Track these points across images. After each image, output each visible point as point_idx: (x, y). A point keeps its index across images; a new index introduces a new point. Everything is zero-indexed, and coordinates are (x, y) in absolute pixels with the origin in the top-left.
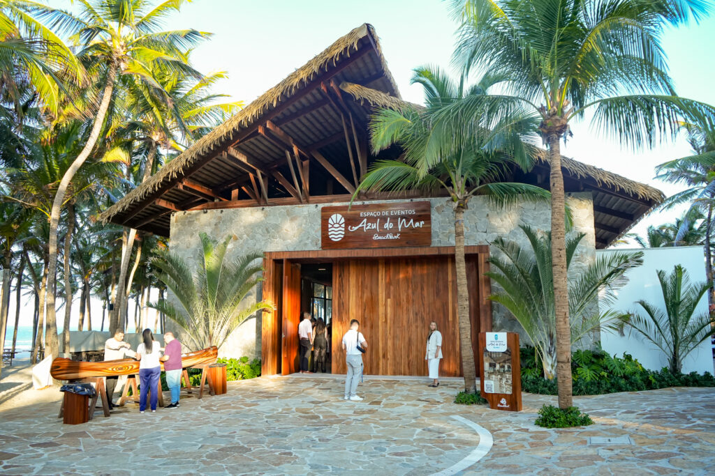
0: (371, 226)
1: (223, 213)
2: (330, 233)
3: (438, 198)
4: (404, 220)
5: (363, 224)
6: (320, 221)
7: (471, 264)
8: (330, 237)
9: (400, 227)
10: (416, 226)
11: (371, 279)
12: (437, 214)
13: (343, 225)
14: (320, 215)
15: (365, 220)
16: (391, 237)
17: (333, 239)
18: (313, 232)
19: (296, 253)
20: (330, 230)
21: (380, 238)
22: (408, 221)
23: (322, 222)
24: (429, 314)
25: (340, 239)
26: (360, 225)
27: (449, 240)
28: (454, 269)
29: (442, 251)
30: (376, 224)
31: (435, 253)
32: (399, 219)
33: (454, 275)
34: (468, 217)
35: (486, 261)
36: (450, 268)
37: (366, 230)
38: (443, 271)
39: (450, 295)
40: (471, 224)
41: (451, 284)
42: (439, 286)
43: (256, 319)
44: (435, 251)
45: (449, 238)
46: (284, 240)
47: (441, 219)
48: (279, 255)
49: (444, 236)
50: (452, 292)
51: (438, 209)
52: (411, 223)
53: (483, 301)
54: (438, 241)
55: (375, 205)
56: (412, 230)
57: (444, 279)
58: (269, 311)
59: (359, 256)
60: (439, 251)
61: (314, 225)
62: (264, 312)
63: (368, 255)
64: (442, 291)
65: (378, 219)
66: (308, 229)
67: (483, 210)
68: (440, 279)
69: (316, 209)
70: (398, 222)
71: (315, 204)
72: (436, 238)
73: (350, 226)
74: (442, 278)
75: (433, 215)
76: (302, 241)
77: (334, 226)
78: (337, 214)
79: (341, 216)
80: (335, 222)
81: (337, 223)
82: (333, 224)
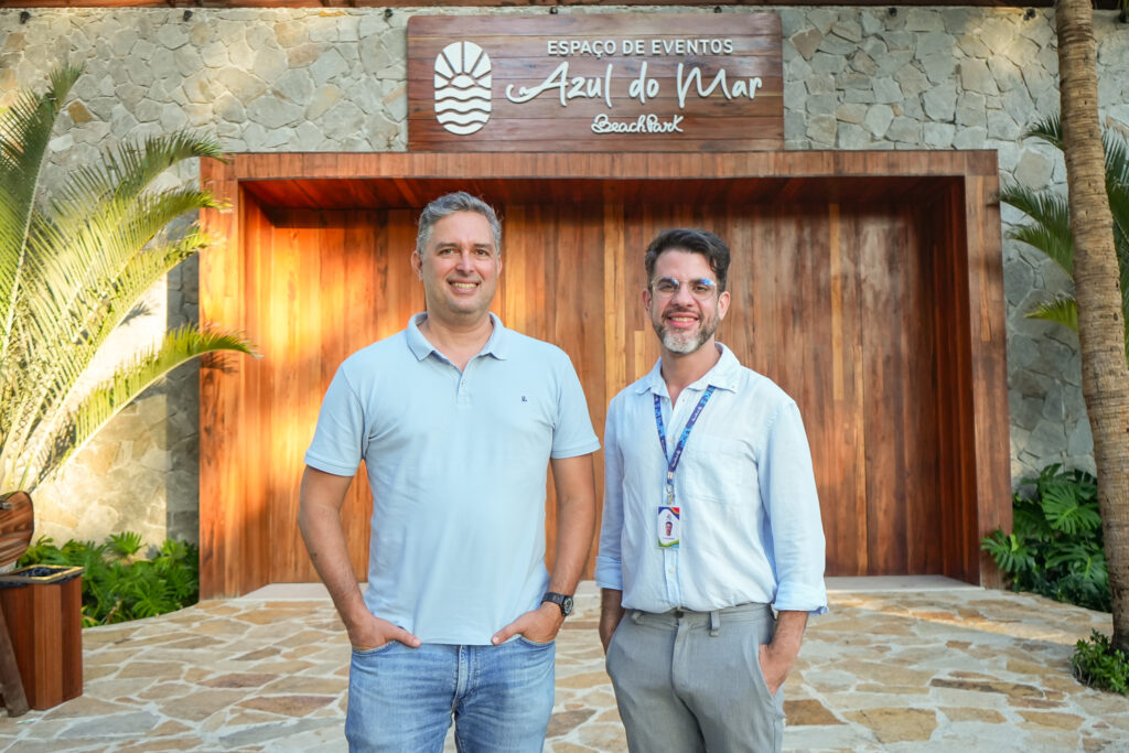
0: (584, 88)
1: (30, 23)
2: (438, 108)
3: (802, 9)
4: (696, 71)
5: (558, 78)
6: (400, 70)
7: (899, 225)
8: (441, 119)
9: (682, 94)
10: (736, 93)
11: (580, 266)
12: (798, 59)
13: (486, 81)
14: (399, 46)
15: (564, 67)
16: (653, 126)
17: (449, 127)
18: (378, 105)
19: (330, 160)
20: (439, 95)
21: (615, 127)
22: (708, 77)
23: (408, 67)
25: (478, 126)
26: (547, 84)
27: (837, 145)
28: (848, 239)
29: (846, 166)
30: (603, 80)
31: (823, 170)
32: (681, 66)
33: (849, 257)
34: (898, 74)
35: (990, 201)
36: (836, 233)
37: (567, 99)
38: (814, 243)
39: (836, 319)
40: (907, 95)
41: (839, 284)
42: (800, 290)
43: (168, 400)
44: (825, 164)
45: (837, 137)
46: (268, 128)
47: (813, 76)
48: (262, 166)
49: (824, 130)
50: (842, 309)
51: (801, 43)
52: (720, 82)
53: (980, 330)
54: (802, 144)
55: (598, 16)
56: (723, 105)
57: (816, 268)
58: (226, 366)
59: (563, 174)
60: (837, 163)
61: (381, 80)
62: (206, 371)
63: (597, 174)
64: (811, 305)
65: (610, 67)
66: (358, 92)
67: (945, 53)
68: (804, 267)
69: (386, 26)
70: (675, 79)
71: (383, 9)
72: (798, 136)
73: (511, 86)
74: (809, 264)
75: (787, 62)
76: (335, 131)
77: (454, 82)
78: (467, 44)
79: (480, 50)
80: (458, 70)
81: (464, 73)
82: (449, 74)
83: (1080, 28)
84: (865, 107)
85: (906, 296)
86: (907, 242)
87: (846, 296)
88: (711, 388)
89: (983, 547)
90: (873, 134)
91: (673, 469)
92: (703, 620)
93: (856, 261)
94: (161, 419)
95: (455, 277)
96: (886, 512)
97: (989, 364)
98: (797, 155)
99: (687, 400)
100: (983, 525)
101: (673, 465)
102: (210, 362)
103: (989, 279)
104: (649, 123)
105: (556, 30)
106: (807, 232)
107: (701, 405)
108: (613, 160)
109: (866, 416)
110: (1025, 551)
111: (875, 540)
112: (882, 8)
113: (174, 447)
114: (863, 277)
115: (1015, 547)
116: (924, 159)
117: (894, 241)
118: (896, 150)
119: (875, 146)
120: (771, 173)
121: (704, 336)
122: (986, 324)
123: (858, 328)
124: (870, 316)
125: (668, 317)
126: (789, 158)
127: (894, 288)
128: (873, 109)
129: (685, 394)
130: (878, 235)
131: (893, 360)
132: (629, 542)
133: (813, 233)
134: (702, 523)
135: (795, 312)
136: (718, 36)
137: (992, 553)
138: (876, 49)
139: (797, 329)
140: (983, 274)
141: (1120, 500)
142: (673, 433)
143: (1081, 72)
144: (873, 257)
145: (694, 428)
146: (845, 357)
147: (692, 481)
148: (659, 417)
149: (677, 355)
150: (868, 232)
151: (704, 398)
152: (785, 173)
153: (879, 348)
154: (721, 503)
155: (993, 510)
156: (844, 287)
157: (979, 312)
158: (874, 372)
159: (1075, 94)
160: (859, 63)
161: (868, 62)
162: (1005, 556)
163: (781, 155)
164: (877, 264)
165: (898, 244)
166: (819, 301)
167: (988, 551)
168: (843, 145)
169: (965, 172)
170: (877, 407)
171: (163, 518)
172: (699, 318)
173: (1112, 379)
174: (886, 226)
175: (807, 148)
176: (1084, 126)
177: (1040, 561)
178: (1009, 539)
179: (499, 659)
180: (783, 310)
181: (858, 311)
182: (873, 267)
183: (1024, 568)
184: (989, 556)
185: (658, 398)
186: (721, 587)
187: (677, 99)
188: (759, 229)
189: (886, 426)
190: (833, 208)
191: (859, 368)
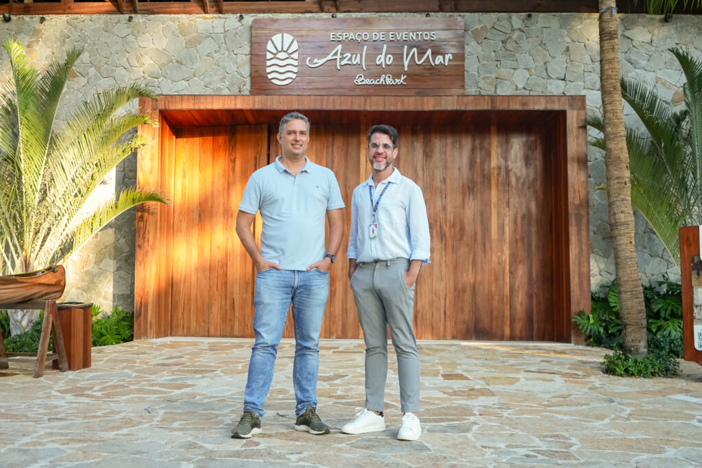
0: (350, 59)
1: (45, 23)
2: (268, 70)
3: (477, 14)
4: (415, 50)
5: (336, 54)
6: (247, 49)
7: (532, 138)
8: (270, 76)
9: (406, 63)
10: (437, 63)
11: (346, 160)
12: (474, 43)
13: (295, 56)
14: (247, 35)
15: (340, 47)
16: (389, 81)
17: (273, 81)
18: (234, 68)
20: (268, 63)
21: (367, 82)
22: (422, 53)
23: (251, 47)
24: (454, 226)
25: (290, 81)
26: (330, 57)
27: (495, 92)
28: (501, 146)
29: (498, 104)
30: (361, 55)
31: (485, 106)
32: (406, 47)
33: (502, 156)
34: (532, 51)
35: (581, 125)
36: (495, 144)
37: (341, 66)
38: (482, 148)
39: (494, 192)
40: (537, 64)
41: (495, 172)
42: (473, 175)
43: (115, 232)
44: (486, 103)
45: (496, 88)
46: (173, 81)
47: (482, 53)
48: (172, 102)
49: (488, 83)
50: (497, 186)
51: (476, 34)
52: (428, 57)
53: (574, 198)
54: (475, 92)
55: (359, 19)
56: (430, 69)
57: (482, 163)
58: (151, 211)
59: (338, 108)
60: (492, 103)
61: (236, 54)
62: (140, 214)
63: (356, 108)
64: (479, 184)
65: (366, 47)
66: (224, 61)
67: (559, 40)
68: (475, 162)
69: (240, 24)
70: (403, 54)
71: (239, 15)
72: (473, 87)
73: (309, 58)
74: (478, 160)
75: (468, 45)
76: (210, 83)
77: (277, 56)
78: (285, 34)
79: (292, 38)
80: (280, 49)
81: (282, 51)
82: (275, 52)
83: (610, 33)
84: (513, 71)
85: (535, 180)
86: (536, 148)
87: (500, 179)
88: (389, 183)
89: (573, 320)
90: (516, 86)
91: (375, 211)
92: (385, 263)
93: (506, 159)
94: (111, 242)
95: (294, 143)
96: (521, 304)
97: (579, 217)
98: (470, 97)
99: (380, 187)
100: (574, 308)
101: (375, 209)
102: (141, 209)
103: (579, 169)
104: (387, 79)
105: (335, 27)
106: (477, 142)
107: (385, 188)
108: (365, 100)
109: (510, 248)
110: (598, 324)
111: (515, 320)
112: (524, 14)
113: (118, 258)
114: (510, 168)
115: (592, 321)
116: (543, 100)
117: (529, 148)
118: (530, 96)
119: (518, 93)
120: (455, 108)
121: (388, 164)
122: (577, 194)
123: (507, 197)
124: (514, 191)
125: (374, 157)
126: (465, 99)
127: (528, 175)
128: (518, 72)
129: (380, 185)
130: (519, 144)
131: (527, 217)
132: (359, 239)
133: (481, 143)
134: (385, 230)
135: (470, 188)
136: (428, 30)
137: (578, 323)
138: (520, 37)
139: (471, 198)
140: (576, 165)
141: (626, 278)
142: (375, 198)
143: (610, 56)
144: (516, 158)
145: (383, 197)
146: (499, 214)
147: (381, 214)
148: (371, 193)
149: (378, 171)
150: (513, 142)
151: (387, 186)
152: (463, 108)
153: (519, 209)
154: (391, 223)
155: (579, 301)
156: (499, 174)
157: (573, 187)
158: (516, 223)
159: (607, 67)
160: (509, 46)
161: (514, 45)
162: (586, 326)
163: (461, 98)
164: (518, 161)
165: (531, 149)
166: (484, 182)
167: (576, 322)
168: (499, 92)
169: (566, 108)
170: (517, 244)
171: (111, 297)
172: (386, 158)
173: (622, 215)
174: (524, 139)
175: (478, 94)
176: (611, 84)
177: (606, 329)
178: (588, 317)
179: (309, 276)
180: (463, 186)
181: (507, 188)
182: (516, 162)
183: (597, 333)
184: (576, 326)
185: (371, 187)
186: (391, 252)
187: (404, 65)
188: (449, 140)
189: (522, 254)
190: (493, 128)
191: (507, 221)
